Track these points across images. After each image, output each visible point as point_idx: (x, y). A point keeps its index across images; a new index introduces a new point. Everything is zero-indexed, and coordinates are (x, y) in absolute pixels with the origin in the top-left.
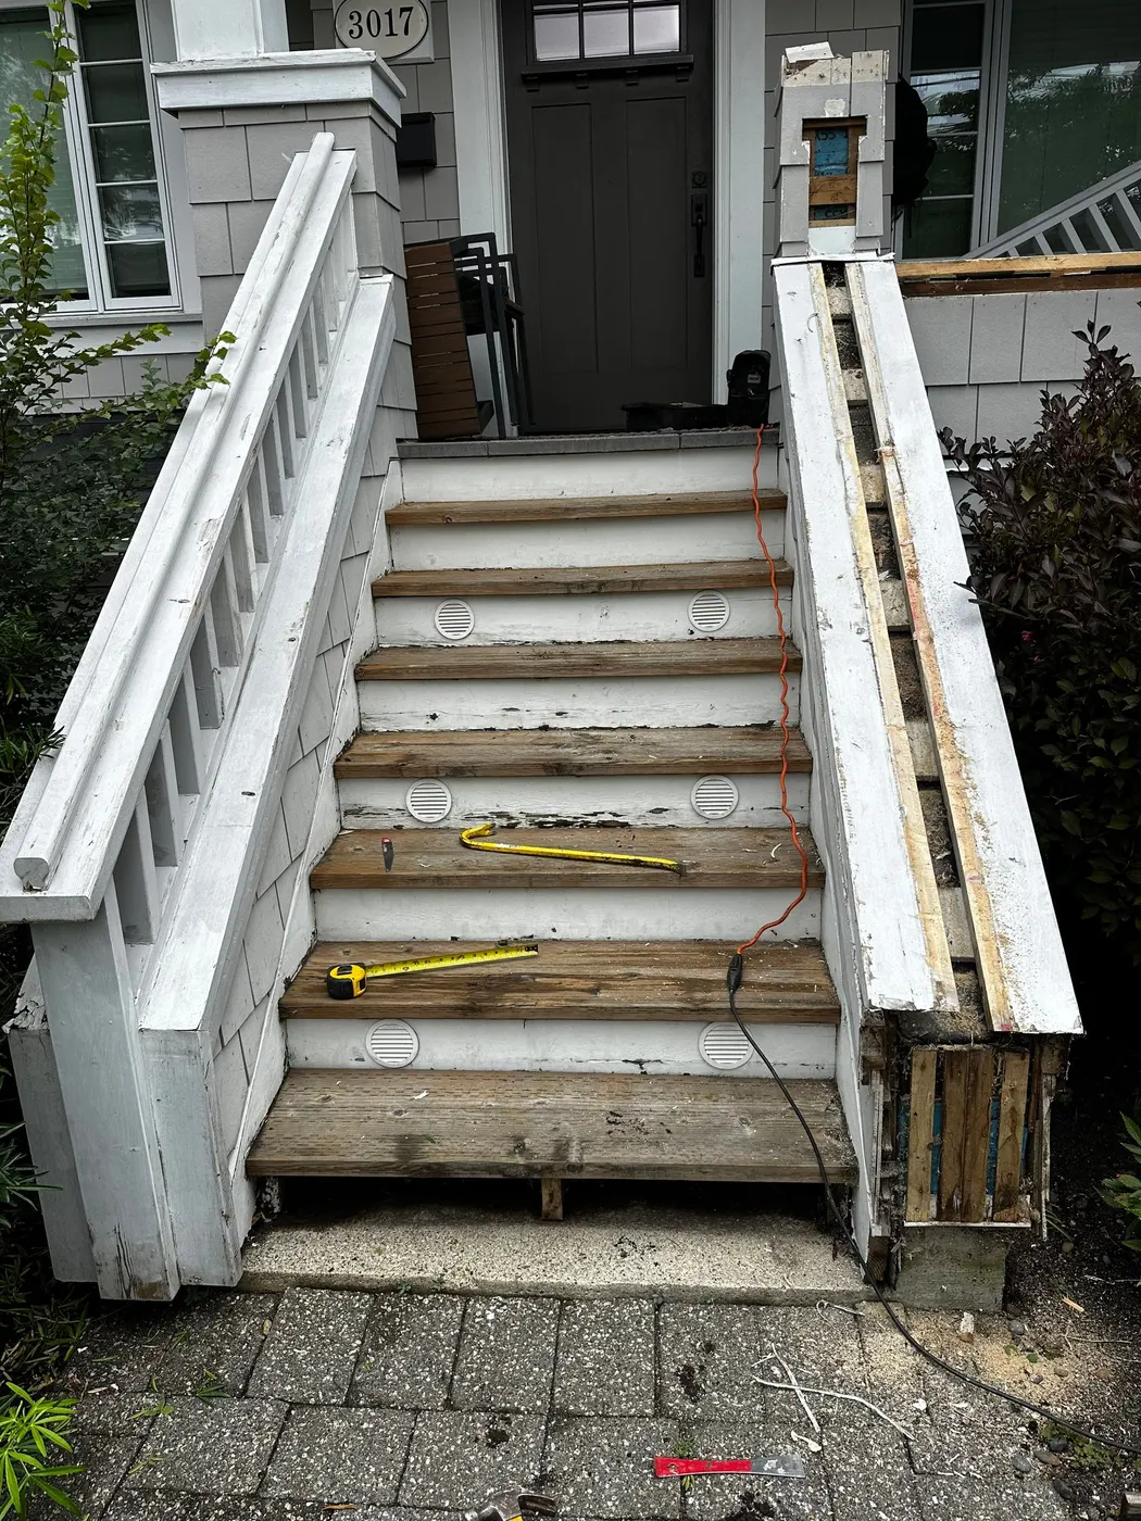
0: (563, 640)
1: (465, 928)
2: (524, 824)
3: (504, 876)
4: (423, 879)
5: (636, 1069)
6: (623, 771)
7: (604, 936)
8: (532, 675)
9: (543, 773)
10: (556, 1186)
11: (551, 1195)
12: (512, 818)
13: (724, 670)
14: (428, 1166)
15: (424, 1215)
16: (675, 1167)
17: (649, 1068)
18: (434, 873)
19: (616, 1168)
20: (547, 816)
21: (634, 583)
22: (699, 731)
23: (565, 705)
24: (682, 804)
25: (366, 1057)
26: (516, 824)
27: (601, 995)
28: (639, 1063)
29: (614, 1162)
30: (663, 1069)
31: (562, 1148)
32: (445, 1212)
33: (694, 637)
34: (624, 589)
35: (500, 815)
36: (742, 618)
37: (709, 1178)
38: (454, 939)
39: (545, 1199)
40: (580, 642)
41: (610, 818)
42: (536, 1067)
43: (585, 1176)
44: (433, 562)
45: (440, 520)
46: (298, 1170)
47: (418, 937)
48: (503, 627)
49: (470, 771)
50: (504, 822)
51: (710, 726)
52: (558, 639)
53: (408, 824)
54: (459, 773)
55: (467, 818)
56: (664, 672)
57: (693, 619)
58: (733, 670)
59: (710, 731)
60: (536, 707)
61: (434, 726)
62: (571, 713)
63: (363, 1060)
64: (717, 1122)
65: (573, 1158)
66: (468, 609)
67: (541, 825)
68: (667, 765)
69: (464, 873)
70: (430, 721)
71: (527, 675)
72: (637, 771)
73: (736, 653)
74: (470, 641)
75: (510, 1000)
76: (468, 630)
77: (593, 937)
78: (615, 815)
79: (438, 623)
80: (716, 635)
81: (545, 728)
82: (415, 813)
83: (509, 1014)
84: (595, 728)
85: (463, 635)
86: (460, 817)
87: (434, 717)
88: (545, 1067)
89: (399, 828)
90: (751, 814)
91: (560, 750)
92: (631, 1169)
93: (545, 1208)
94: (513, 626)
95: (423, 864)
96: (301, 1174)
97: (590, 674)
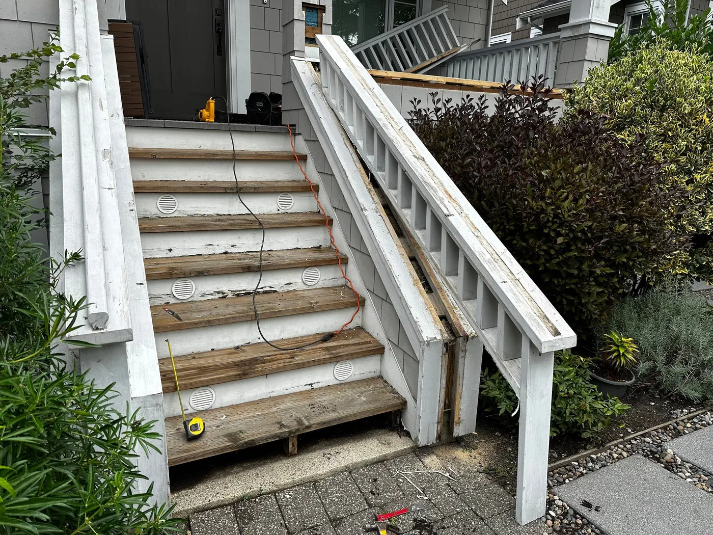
0: (222, 213)
1: (218, 344)
2: (230, 295)
3: (239, 316)
4: (201, 323)
5: (309, 388)
6: (277, 268)
7: (280, 338)
8: (221, 228)
9: (241, 271)
10: (295, 439)
11: (293, 444)
12: (225, 293)
13: (304, 224)
14: (247, 443)
15: (236, 469)
16: (346, 417)
17: (315, 386)
18: (207, 319)
19: (324, 423)
20: (241, 291)
21: (255, 188)
22: (294, 251)
23: (235, 242)
24: (297, 280)
25: (189, 408)
26: (226, 296)
27: (296, 358)
28: (311, 384)
29: (324, 421)
30: (320, 385)
31: (300, 422)
32: (245, 465)
33: (280, 212)
34: (251, 191)
35: (218, 292)
36: (299, 204)
37: (358, 418)
38: (213, 350)
39: (291, 446)
40: (230, 215)
41: (269, 289)
42: (269, 396)
43: (313, 429)
44: (143, 177)
45: (150, 157)
46: (184, 460)
47: (195, 352)
48: (192, 207)
49: (207, 272)
50: (221, 295)
51: (297, 248)
52: (219, 213)
53: (172, 301)
54: (201, 274)
55: (203, 296)
56: (280, 226)
57: (279, 204)
58: (308, 224)
59: (297, 250)
60: (222, 243)
61: (171, 255)
62: (238, 245)
63: (187, 410)
64: (351, 398)
65: (307, 423)
66: (175, 199)
67: (238, 295)
68: (295, 264)
69: (221, 317)
70: (168, 252)
71: (218, 228)
72: (282, 267)
73: (300, 218)
74: (175, 215)
75: (259, 367)
76: (175, 209)
77: (276, 339)
78: (271, 287)
79: (159, 206)
80: (288, 211)
81: (226, 253)
82: (176, 296)
83: (260, 373)
84: (249, 252)
85: (172, 211)
86: (199, 295)
87: (170, 250)
88: (272, 395)
89: (168, 303)
90: (325, 282)
91: (242, 261)
92: (329, 422)
93: (290, 450)
94: (197, 207)
95: (196, 317)
96: (185, 462)
97: (248, 227)
